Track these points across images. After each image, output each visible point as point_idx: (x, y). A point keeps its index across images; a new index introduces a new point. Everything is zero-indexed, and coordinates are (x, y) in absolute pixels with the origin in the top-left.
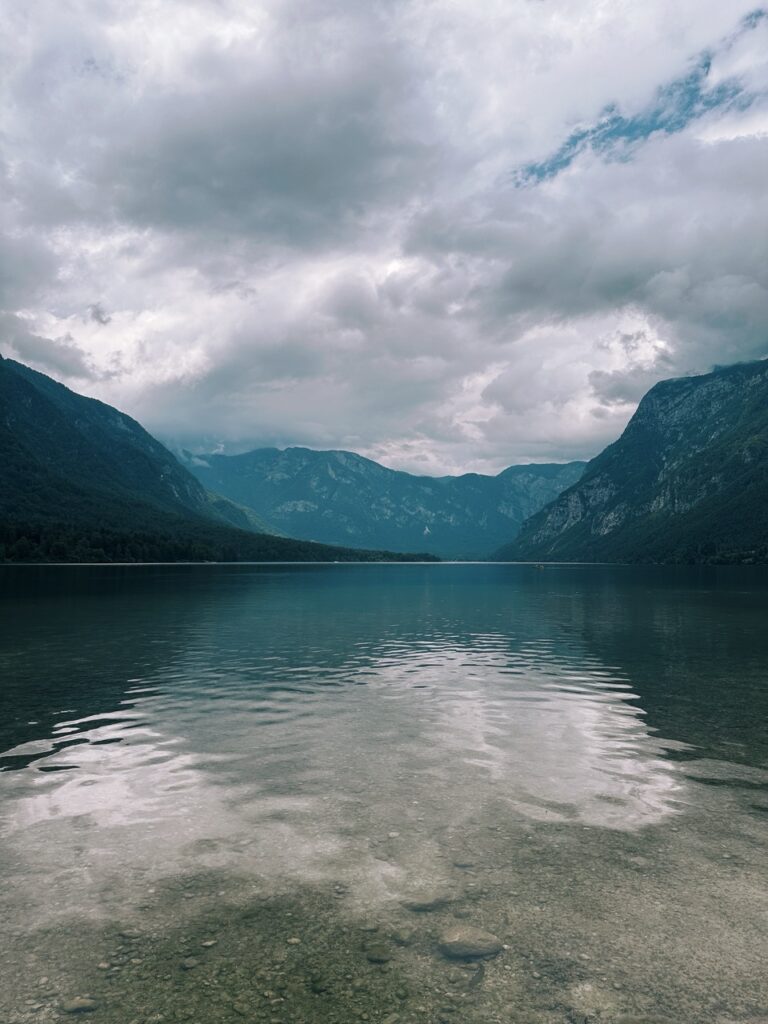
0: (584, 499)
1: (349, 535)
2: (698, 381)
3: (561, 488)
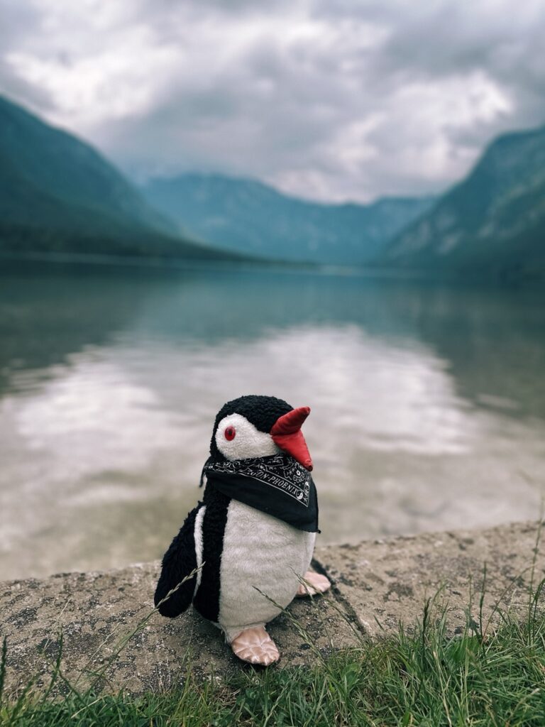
0: (433, 225)
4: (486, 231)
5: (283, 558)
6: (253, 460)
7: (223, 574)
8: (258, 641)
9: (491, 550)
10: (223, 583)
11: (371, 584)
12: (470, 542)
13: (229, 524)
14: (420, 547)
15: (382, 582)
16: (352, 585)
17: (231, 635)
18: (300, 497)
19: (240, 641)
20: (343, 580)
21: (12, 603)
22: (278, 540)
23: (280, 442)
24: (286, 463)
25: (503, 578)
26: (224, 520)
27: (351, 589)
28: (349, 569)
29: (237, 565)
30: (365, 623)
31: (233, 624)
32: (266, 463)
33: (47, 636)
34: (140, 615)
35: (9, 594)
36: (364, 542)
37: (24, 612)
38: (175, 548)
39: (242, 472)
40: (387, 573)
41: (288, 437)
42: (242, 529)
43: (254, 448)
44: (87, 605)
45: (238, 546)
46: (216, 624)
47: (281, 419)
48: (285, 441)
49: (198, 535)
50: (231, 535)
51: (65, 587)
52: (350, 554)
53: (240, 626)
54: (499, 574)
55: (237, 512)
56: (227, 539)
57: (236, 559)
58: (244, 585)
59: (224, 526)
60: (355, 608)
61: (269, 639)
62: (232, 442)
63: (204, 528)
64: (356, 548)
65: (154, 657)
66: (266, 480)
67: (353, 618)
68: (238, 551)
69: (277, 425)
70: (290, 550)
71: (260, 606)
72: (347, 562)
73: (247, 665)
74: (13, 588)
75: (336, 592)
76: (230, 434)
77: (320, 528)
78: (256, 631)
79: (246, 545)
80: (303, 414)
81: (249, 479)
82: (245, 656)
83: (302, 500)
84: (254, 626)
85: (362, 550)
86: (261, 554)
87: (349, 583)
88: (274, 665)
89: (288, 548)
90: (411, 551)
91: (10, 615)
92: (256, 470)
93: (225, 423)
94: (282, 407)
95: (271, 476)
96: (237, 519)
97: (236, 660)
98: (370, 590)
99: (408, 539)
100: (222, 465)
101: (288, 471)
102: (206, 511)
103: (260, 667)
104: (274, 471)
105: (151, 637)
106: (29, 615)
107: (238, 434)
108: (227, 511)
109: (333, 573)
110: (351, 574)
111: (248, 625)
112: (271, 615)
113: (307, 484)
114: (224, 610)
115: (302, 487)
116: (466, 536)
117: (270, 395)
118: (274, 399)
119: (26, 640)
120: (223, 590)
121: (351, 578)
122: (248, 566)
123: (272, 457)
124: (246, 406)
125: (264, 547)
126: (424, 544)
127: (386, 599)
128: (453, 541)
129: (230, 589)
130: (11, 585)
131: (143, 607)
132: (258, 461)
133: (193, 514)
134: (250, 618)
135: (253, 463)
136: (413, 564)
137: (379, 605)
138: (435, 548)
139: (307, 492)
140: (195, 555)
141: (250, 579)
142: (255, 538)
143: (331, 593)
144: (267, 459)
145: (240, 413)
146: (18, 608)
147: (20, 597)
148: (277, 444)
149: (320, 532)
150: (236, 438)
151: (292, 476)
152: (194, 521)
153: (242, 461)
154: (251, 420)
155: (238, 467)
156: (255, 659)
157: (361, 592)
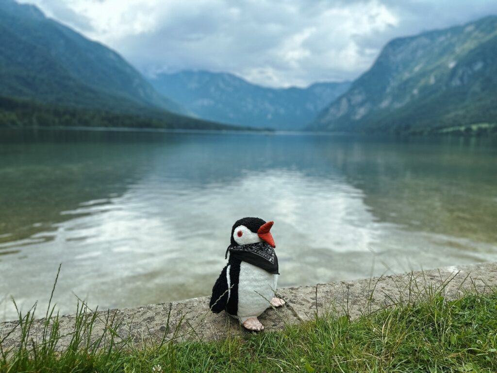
0: (349, 101)
1: (229, 117)
2: (412, 38)
3: (337, 94)
4: (385, 104)
5: (264, 285)
6: (250, 244)
7: (239, 293)
8: (254, 322)
9: (362, 288)
10: (239, 297)
11: (304, 302)
12: (352, 285)
13: (241, 272)
14: (328, 288)
15: (309, 302)
16: (295, 303)
17: (243, 320)
18: (271, 260)
19: (247, 322)
20: (291, 301)
21: (142, 315)
22: (262, 277)
23: (262, 237)
24: (264, 246)
25: (366, 299)
26: (239, 270)
27: (295, 305)
28: (294, 297)
29: (245, 288)
30: (301, 317)
31: (243, 315)
32: (256, 245)
33: (162, 326)
34: (201, 317)
35: (140, 312)
36: (301, 286)
37: (149, 318)
38: (219, 283)
39: (246, 250)
40: (311, 298)
41: (265, 234)
42: (247, 273)
43: (251, 240)
44: (176, 314)
45: (245, 281)
46: (236, 317)
47: (261, 227)
48: (263, 236)
49: (228, 277)
50: (242, 276)
51: (164, 308)
52: (294, 291)
53: (246, 316)
54: (364, 298)
55: (244, 266)
56: (241, 278)
57: (245, 286)
58: (248, 297)
59: (239, 272)
60: (296, 311)
61: (259, 322)
62: (241, 237)
63: (230, 274)
64: (297, 289)
65: (211, 331)
66: (256, 253)
67: (295, 315)
68: (245, 283)
69: (260, 229)
70: (267, 282)
71: (255, 306)
72: (293, 294)
73: (250, 331)
74: (140, 310)
75: (288, 306)
76: (240, 234)
77: (279, 272)
78: (253, 319)
79: (249, 280)
80: (271, 225)
81: (249, 252)
82: (249, 328)
83: (271, 261)
84: (253, 317)
85: (299, 290)
86: (255, 284)
87: (294, 303)
88: (262, 331)
89: (266, 281)
90: (323, 290)
91: (143, 319)
92: (252, 248)
93: (237, 230)
94: (261, 222)
95: (258, 251)
96: (245, 269)
97: (246, 330)
98: (303, 305)
99: (322, 285)
100: (237, 247)
101: (265, 249)
102: (231, 267)
103: (256, 331)
104: (259, 249)
105: (207, 325)
106: (151, 319)
107: (243, 234)
108: (240, 266)
109: (286, 299)
110: (294, 299)
111: (250, 316)
112: (260, 311)
113: (273, 255)
114: (240, 309)
115: (271, 256)
116: (350, 283)
117: (256, 217)
118: (257, 218)
119: (153, 327)
120: (240, 299)
121: (294, 300)
122: (250, 289)
123: (258, 243)
124: (246, 222)
125: (256, 280)
126: (330, 287)
127: (310, 308)
128: (344, 285)
129: (242, 299)
130: (139, 308)
131: (202, 314)
132: (252, 245)
133: (225, 269)
134: (251, 312)
135: (250, 246)
136: (323, 295)
137: (307, 310)
138: (335, 288)
139: (273, 258)
140: (227, 285)
141: (251, 294)
142: (252, 277)
143: (285, 306)
144: (256, 244)
145: (244, 225)
146: (145, 317)
147: (145, 313)
148: (260, 237)
149: (279, 274)
150: (243, 235)
151: (266, 251)
152: (226, 271)
153: (246, 245)
154: (248, 228)
155: (244, 248)
156: (254, 328)
157: (299, 306)
